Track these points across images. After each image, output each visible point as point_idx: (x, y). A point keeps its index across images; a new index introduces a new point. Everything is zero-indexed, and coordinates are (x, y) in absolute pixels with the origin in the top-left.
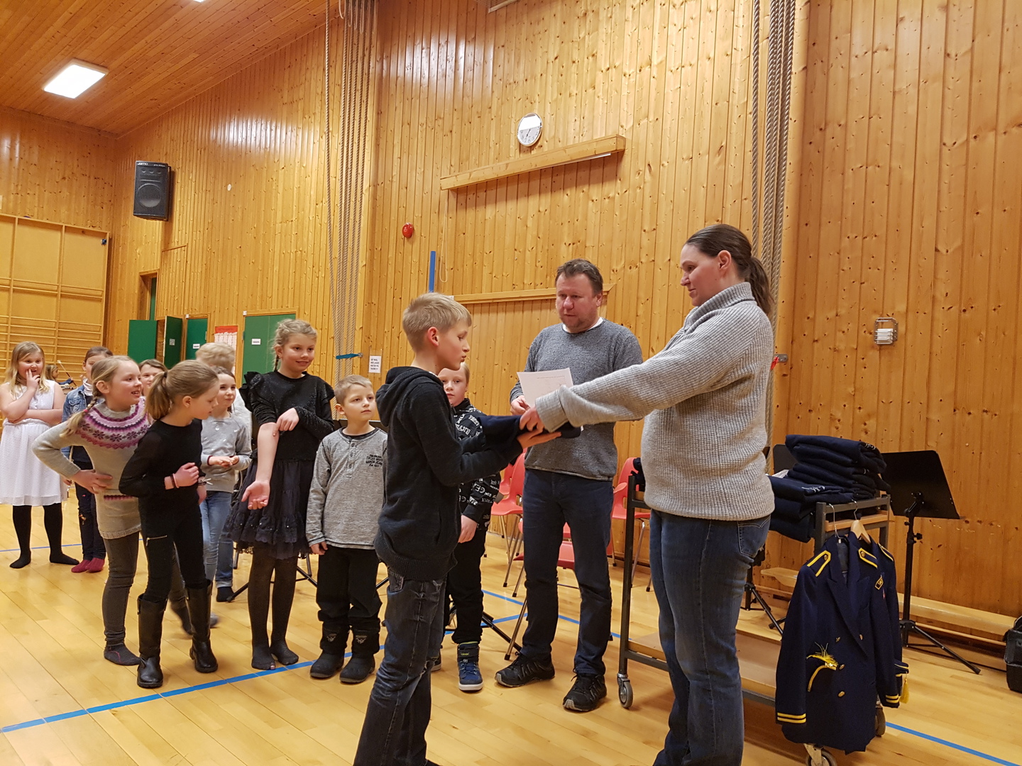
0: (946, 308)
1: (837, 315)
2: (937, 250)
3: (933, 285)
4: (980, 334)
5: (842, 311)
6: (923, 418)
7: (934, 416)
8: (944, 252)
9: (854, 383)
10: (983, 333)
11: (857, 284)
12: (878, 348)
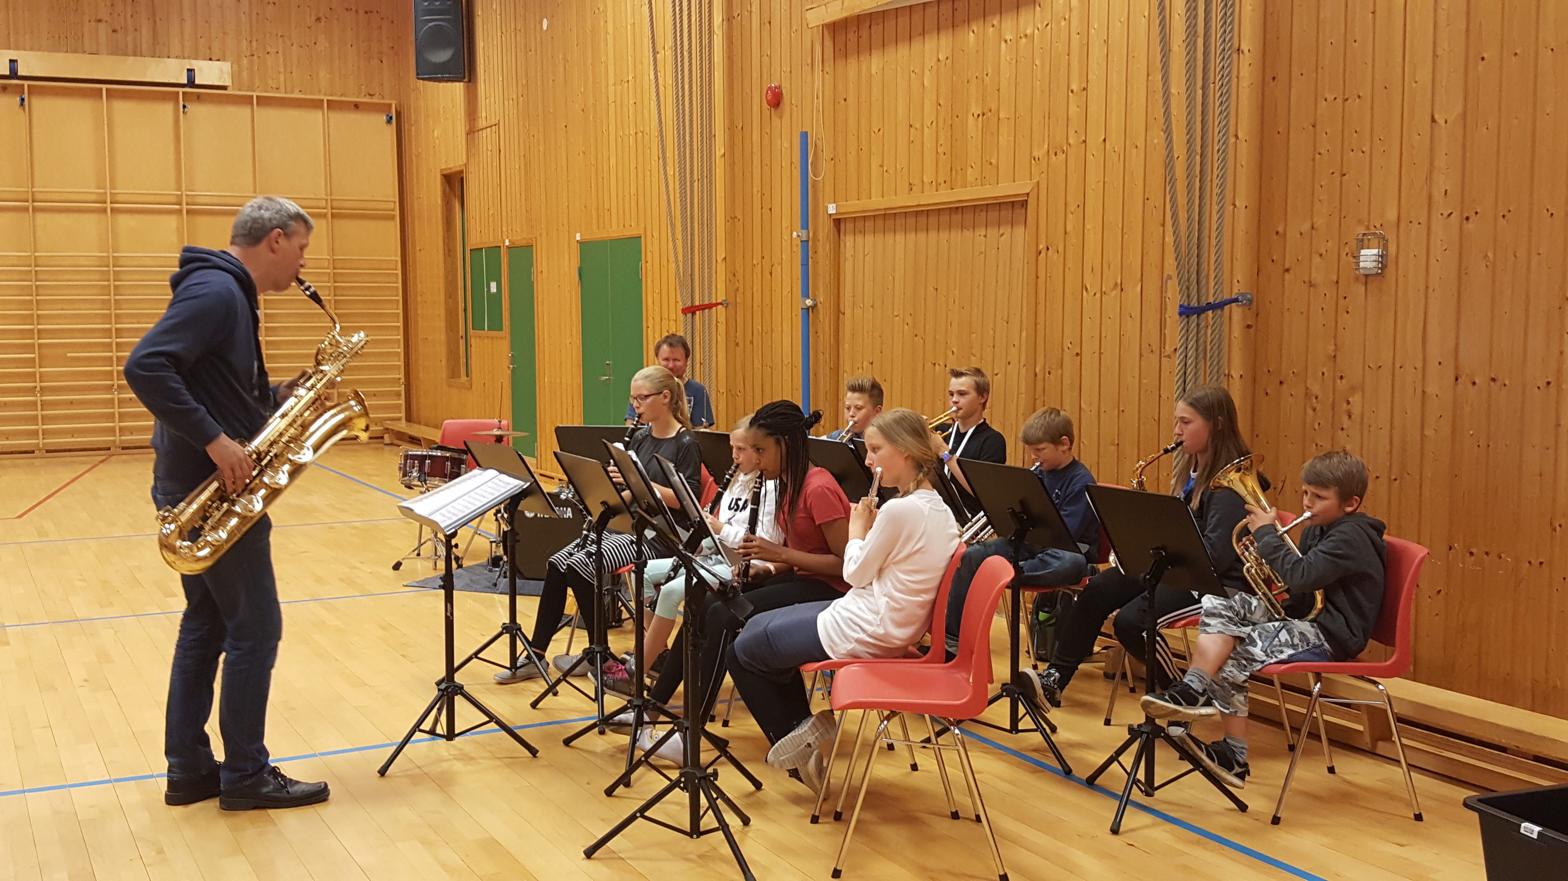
0: (1446, 214)
1: (1313, 228)
2: (1433, 120)
3: (1429, 178)
4: (1486, 256)
5: (1319, 222)
6: (1419, 392)
7: (1431, 389)
8: (1442, 122)
9: (1335, 337)
10: (1490, 255)
11: (1337, 175)
12: (1363, 279)
